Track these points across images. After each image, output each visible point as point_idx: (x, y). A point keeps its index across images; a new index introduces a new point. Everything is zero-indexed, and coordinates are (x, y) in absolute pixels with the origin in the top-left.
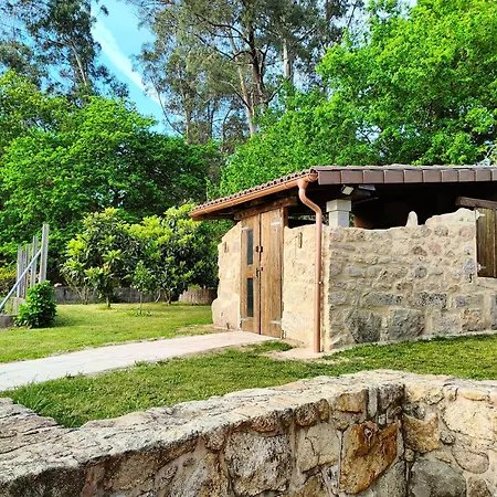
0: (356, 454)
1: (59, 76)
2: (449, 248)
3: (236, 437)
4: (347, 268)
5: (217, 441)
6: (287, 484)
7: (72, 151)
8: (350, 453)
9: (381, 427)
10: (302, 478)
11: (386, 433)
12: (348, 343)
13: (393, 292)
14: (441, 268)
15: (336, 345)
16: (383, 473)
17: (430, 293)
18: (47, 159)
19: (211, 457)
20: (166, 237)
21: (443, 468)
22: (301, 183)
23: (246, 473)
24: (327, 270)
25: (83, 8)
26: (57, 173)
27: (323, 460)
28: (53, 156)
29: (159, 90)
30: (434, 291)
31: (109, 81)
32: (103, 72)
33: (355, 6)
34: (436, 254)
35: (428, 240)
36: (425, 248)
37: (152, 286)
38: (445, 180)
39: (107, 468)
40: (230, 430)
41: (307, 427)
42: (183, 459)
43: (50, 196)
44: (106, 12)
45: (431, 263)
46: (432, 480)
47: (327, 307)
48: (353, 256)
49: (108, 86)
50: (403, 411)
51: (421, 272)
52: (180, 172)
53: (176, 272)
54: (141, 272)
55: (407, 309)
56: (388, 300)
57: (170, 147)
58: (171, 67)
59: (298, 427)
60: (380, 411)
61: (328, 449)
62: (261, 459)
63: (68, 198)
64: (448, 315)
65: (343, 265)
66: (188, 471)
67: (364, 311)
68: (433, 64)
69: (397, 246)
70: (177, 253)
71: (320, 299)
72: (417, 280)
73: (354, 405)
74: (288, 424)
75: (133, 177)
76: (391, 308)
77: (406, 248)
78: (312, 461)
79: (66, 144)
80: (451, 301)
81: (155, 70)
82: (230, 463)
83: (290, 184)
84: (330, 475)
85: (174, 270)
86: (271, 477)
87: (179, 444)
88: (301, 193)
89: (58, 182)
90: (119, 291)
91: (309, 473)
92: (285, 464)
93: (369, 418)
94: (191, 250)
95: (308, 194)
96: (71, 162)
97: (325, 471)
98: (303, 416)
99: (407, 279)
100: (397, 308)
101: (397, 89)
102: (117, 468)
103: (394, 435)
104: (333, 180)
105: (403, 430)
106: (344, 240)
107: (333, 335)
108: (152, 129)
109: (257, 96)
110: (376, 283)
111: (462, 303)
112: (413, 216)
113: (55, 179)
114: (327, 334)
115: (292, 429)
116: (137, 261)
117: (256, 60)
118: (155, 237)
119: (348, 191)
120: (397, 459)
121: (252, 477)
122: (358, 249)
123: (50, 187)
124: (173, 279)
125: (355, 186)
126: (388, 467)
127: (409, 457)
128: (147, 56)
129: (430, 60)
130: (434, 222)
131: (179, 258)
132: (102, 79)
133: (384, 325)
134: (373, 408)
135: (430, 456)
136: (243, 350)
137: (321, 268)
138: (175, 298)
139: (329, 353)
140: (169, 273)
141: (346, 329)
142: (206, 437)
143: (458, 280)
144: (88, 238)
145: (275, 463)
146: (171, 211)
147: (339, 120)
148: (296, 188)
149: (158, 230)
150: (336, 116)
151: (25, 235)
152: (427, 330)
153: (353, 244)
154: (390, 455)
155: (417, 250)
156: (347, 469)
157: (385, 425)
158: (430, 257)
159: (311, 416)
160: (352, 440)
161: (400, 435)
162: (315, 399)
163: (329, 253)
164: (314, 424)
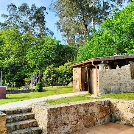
0: (100, 112)
1: (37, 30)
2: (127, 73)
3: (78, 107)
4: (103, 78)
5: (75, 106)
6: (87, 115)
7: (42, 50)
8: (99, 111)
9: (105, 108)
10: (90, 114)
11: (106, 109)
12: (103, 94)
13: (114, 83)
14: (125, 77)
15: (101, 94)
16: (106, 116)
17: (122, 83)
18: (36, 52)
19: (75, 109)
20: (65, 70)
21: (117, 115)
22: (92, 61)
23: (80, 112)
24: (98, 79)
25: (42, 13)
26: (39, 56)
27: (93, 112)
28: (37, 52)
29: (61, 32)
30: (123, 82)
31: (49, 31)
32: (47, 29)
33: (111, 6)
34: (123, 74)
35: (121, 71)
36: (121, 73)
37: (62, 82)
38: (125, 58)
39: (61, 109)
40: (77, 105)
41: (90, 106)
42: (70, 109)
43: (37, 61)
44: (47, 13)
45: (122, 76)
46: (115, 117)
47: (99, 86)
48: (104, 76)
49: (49, 32)
50: (110, 105)
51: (120, 78)
52: (67, 54)
53: (67, 79)
54: (60, 79)
55: (117, 86)
56: (112, 85)
57: (64, 48)
58: (64, 26)
59: (89, 106)
60: (105, 105)
61: (94, 110)
62: (82, 110)
63: (41, 61)
64: (127, 88)
65: (102, 78)
66: (71, 110)
67: (107, 87)
68: (129, 24)
69: (114, 73)
70: (67, 74)
71: (97, 85)
72: (119, 80)
73: (99, 103)
74: (87, 105)
75: (56, 55)
76: (113, 86)
77: (116, 73)
78: (92, 112)
79: (40, 49)
80: (128, 84)
81: (60, 27)
82: (77, 110)
83: (90, 61)
84: (95, 114)
85: (67, 78)
86: (84, 113)
87: (70, 106)
88: (92, 63)
89: (39, 58)
90: (54, 83)
91: (91, 114)
92: (87, 112)
93: (102, 106)
94: (70, 73)
95: (94, 63)
96: (42, 53)
97: (94, 114)
98: (89, 104)
99: (117, 80)
100: (114, 86)
101: (120, 31)
102: (62, 109)
103: (108, 109)
104: (99, 60)
105: (110, 109)
106: (102, 72)
107: (100, 92)
108: (60, 44)
109: (86, 32)
110: (110, 81)
111: (130, 85)
112: (118, 66)
113: (39, 57)
114: (99, 92)
115: (88, 106)
116: (58, 77)
117: (85, 24)
118: (62, 70)
119: (102, 62)
120: (109, 114)
121: (81, 113)
122: (105, 74)
123: (37, 59)
124: (67, 80)
125: (104, 61)
126: (107, 115)
127: (111, 113)
128: (58, 24)
129: (128, 23)
130: (123, 67)
131: (68, 75)
132: (47, 31)
133: (111, 90)
134: (103, 104)
135: (115, 113)
136: (82, 96)
137: (97, 78)
138: (67, 85)
139: (99, 96)
140: (66, 79)
141: (103, 91)
142: (74, 106)
143: (129, 80)
144: (48, 72)
145: (85, 111)
146: (66, 64)
147: (106, 39)
148: (91, 62)
149: (63, 69)
150: (105, 38)
151: (32, 71)
152: (122, 91)
153: (104, 73)
154: (107, 113)
155: (119, 74)
156: (98, 114)
157: (106, 107)
158: (122, 75)
159: (91, 104)
160: (99, 109)
161: (109, 110)
162: (92, 102)
163: (99, 75)
164: (91, 106)
